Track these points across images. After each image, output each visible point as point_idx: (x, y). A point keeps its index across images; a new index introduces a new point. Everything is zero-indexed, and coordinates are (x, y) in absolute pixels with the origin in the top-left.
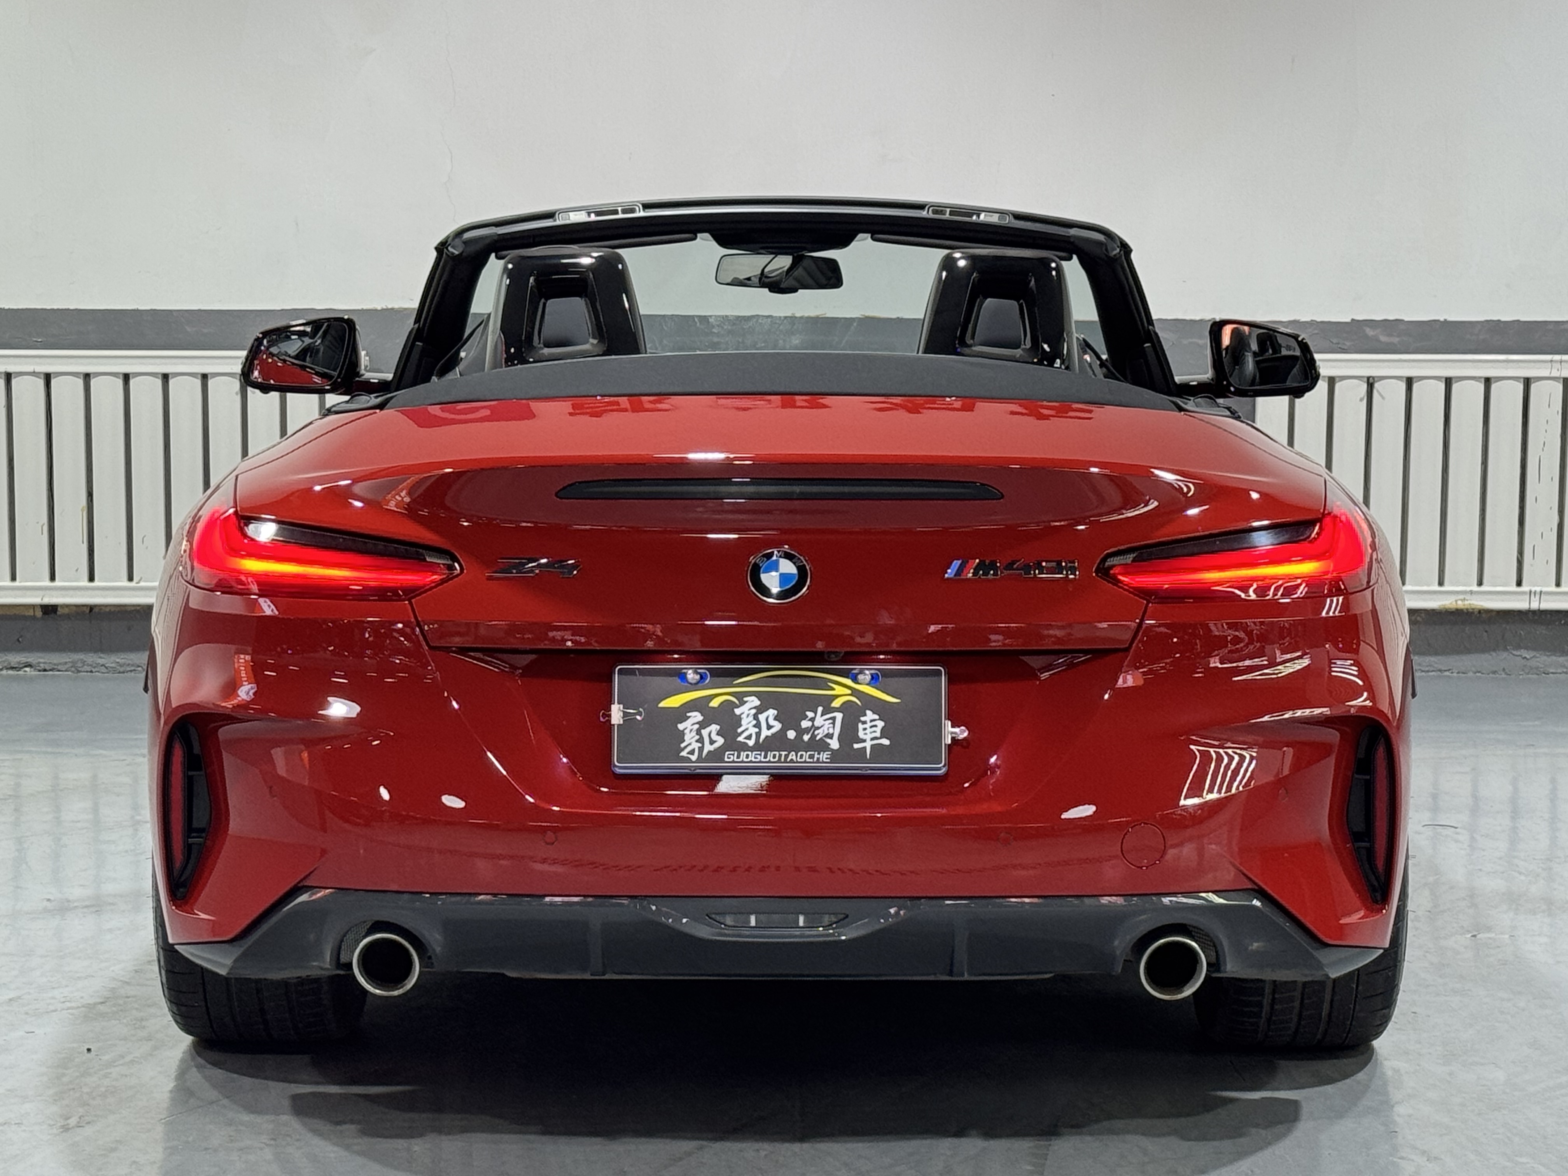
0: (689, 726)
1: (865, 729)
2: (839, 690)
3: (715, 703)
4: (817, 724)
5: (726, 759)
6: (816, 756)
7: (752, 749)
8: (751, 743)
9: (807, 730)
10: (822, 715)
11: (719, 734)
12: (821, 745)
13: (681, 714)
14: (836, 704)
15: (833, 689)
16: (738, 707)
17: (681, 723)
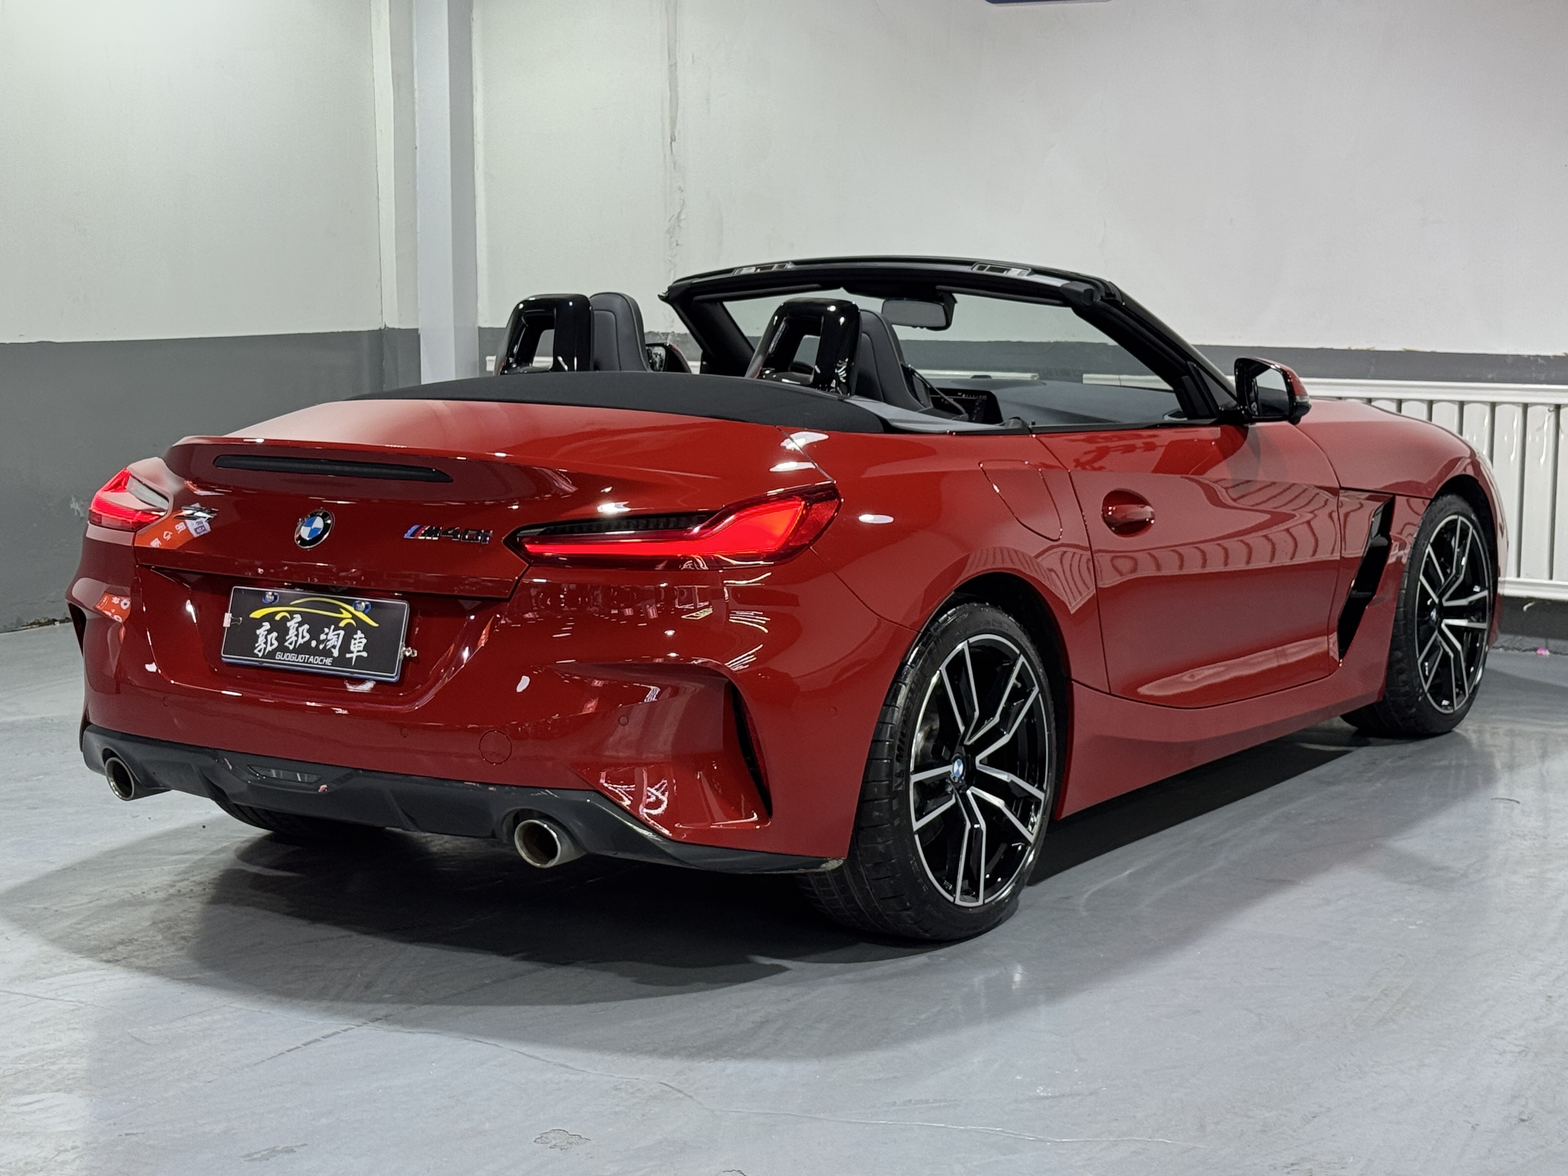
1: (355, 644)
3: (278, 618)
4: (329, 638)
5: (277, 658)
7: (291, 652)
8: (291, 647)
9: (323, 641)
10: (334, 630)
11: (276, 639)
13: (258, 623)
14: (342, 624)
15: (342, 613)
16: (289, 621)
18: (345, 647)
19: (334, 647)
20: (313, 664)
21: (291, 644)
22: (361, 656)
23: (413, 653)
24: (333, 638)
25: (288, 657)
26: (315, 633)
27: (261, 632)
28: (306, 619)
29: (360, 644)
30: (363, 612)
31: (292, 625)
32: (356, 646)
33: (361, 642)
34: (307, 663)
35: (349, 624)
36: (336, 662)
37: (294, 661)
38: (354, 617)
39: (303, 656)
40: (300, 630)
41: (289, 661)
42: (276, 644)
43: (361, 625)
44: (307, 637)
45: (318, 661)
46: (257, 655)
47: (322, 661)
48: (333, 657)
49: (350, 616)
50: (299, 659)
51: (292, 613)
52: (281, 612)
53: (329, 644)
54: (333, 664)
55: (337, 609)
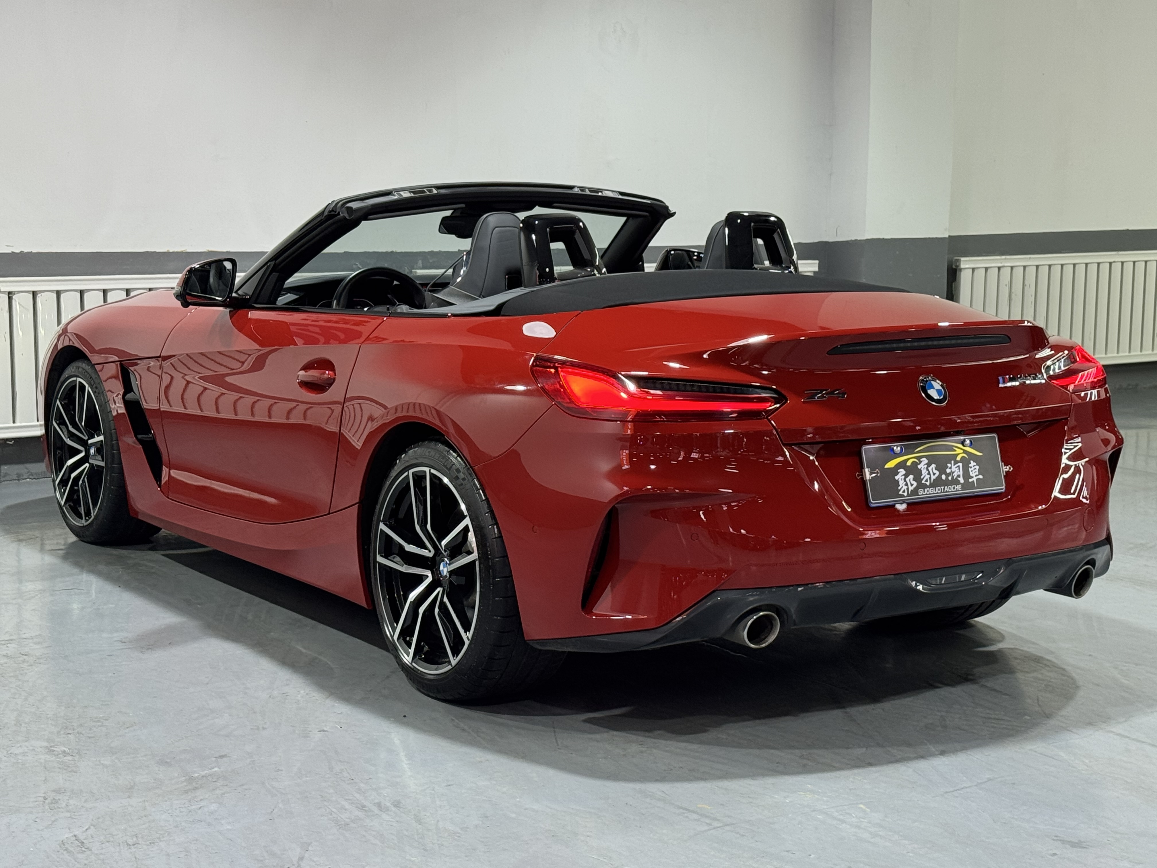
0: (900, 476)
1: (972, 471)
2: (958, 451)
3: (909, 463)
4: (953, 470)
5: (919, 494)
6: (956, 488)
7: (929, 487)
8: (928, 483)
9: (949, 474)
10: (954, 465)
11: (914, 480)
12: (956, 482)
13: (894, 471)
14: (958, 458)
15: (955, 451)
17: (896, 475)
18: (966, 475)
19: (959, 476)
20: (949, 492)
21: (926, 481)
22: (979, 479)
23: (1010, 468)
24: (956, 470)
25: (928, 491)
26: (942, 469)
27: (900, 477)
28: (931, 460)
29: (975, 470)
30: (970, 446)
31: (922, 466)
32: (974, 471)
33: (975, 469)
34: (944, 492)
35: (963, 457)
36: (963, 487)
37: (934, 493)
38: (965, 452)
39: (939, 488)
40: (930, 469)
41: (930, 494)
42: (915, 484)
43: (972, 457)
44: (937, 473)
45: (952, 489)
46: (903, 495)
47: (954, 488)
48: (961, 484)
49: (962, 451)
50: (937, 491)
51: (919, 458)
52: (910, 459)
53: (955, 475)
54: (963, 489)
55: (951, 448)
